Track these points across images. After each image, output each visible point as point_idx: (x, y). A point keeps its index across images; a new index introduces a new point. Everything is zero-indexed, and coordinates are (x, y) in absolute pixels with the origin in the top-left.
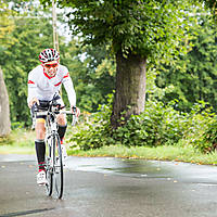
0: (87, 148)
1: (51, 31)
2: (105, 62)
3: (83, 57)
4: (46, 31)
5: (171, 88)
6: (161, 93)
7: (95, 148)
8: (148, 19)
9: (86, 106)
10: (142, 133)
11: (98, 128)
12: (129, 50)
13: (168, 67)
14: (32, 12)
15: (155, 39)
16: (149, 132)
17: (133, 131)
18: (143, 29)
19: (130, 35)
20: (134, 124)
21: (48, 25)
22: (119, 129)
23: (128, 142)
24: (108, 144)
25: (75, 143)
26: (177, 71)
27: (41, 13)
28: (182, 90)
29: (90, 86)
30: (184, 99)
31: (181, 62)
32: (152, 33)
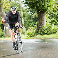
0: (31, 36)
1: (20, 6)
2: (35, 13)
3: (29, 13)
4: (19, 6)
5: (53, 19)
6: (50, 21)
7: (33, 36)
8: (45, 1)
9: (31, 26)
10: (46, 32)
11: (34, 31)
12: (41, 10)
13: (52, 14)
14: (15, 1)
15: (47, 6)
16: (47, 31)
17: (43, 31)
18: (44, 4)
19: (40, 6)
20: (43, 29)
21: (19, 5)
22: (39, 31)
23: (42, 34)
24: (37, 35)
25: (28, 35)
26: (55, 15)
27: (17, 1)
28: (56, 20)
29: (32, 20)
30: (57, 22)
31: (55, 12)
32: (46, 5)
